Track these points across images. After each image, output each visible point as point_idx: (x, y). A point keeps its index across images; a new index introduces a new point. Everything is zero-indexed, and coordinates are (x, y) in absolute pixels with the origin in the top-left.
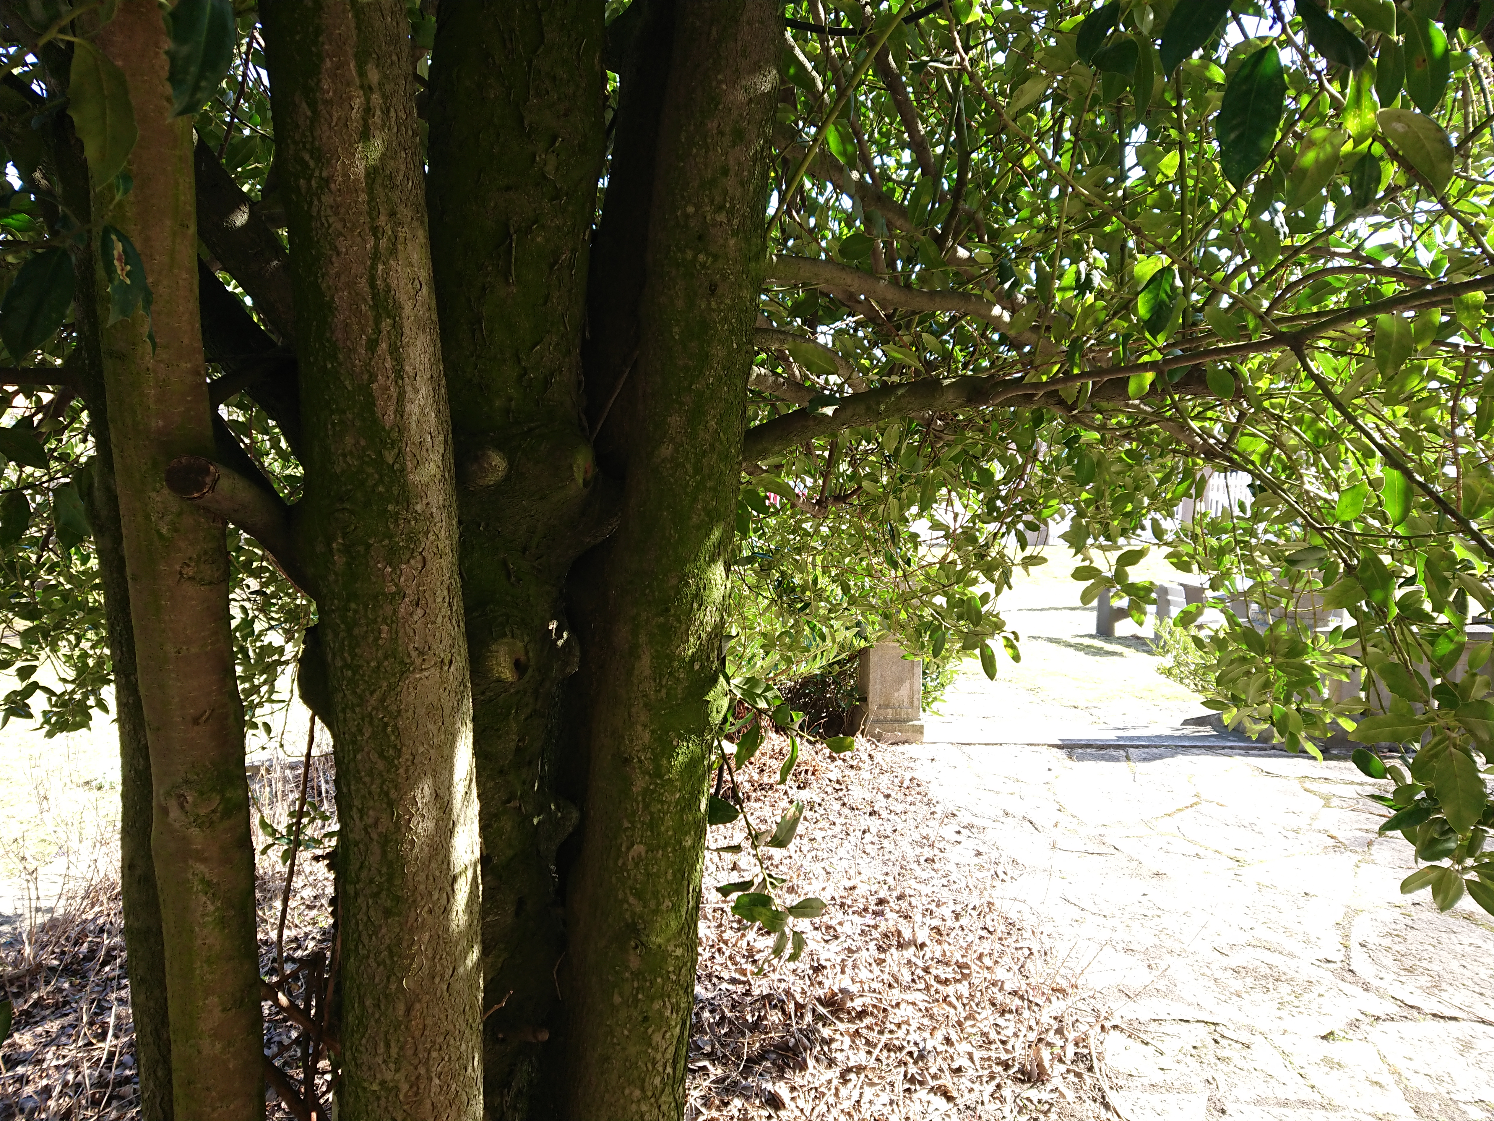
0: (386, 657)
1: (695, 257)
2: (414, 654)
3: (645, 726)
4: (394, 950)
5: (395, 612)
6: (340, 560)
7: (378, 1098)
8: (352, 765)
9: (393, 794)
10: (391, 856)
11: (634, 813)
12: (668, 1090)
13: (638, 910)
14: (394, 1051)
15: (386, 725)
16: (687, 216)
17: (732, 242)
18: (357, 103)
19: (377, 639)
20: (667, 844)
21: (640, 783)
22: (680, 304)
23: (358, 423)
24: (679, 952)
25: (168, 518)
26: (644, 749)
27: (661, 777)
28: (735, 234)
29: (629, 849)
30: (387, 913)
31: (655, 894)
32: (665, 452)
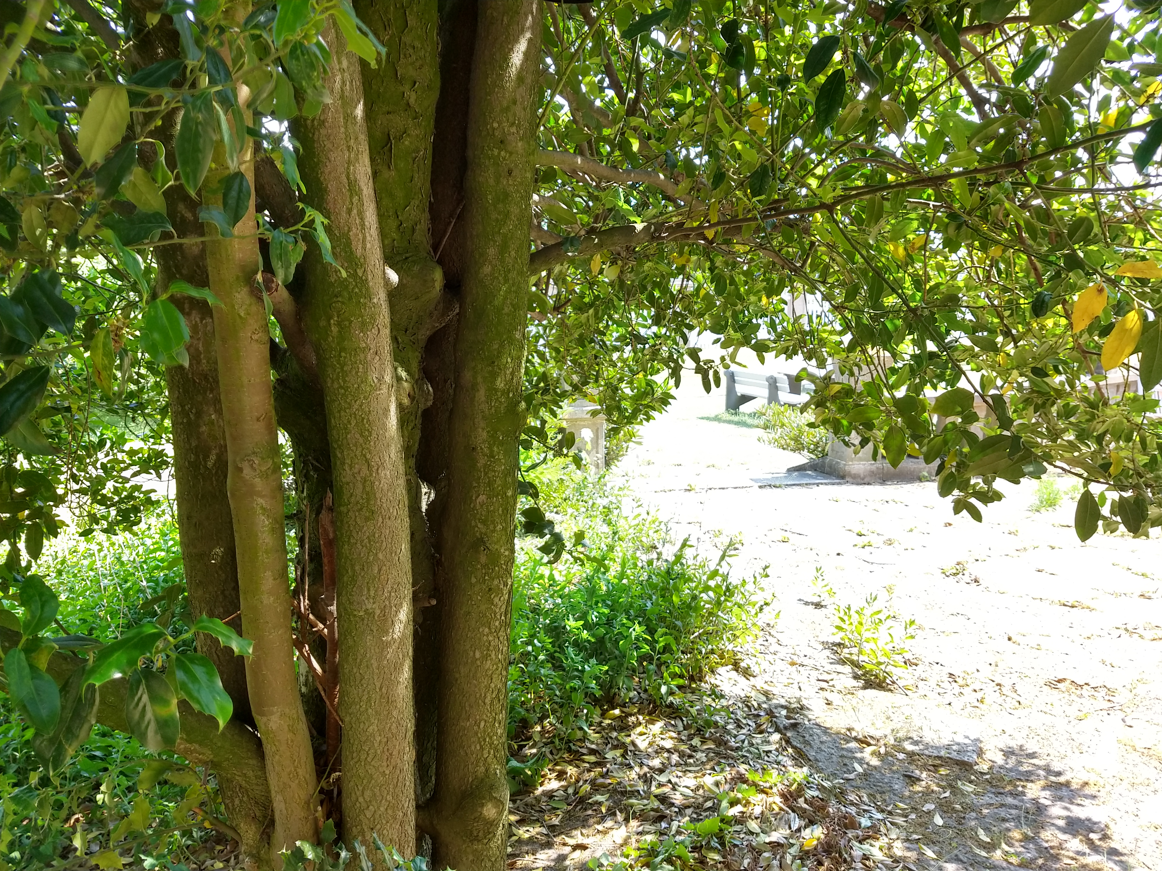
0: (362, 382)
1: (499, 153)
2: (375, 380)
3: (483, 429)
4: (371, 539)
5: (365, 358)
6: (335, 329)
7: (363, 620)
8: (345, 441)
9: (368, 456)
10: (368, 489)
11: (479, 478)
13: (483, 531)
14: (372, 593)
15: (363, 419)
16: (494, 129)
17: (520, 144)
18: (338, 78)
19: (357, 372)
20: (498, 494)
21: (482, 462)
22: (491, 181)
23: (343, 254)
24: (507, 553)
25: (244, 307)
26: (484, 442)
27: (494, 457)
28: (521, 139)
29: (477, 497)
30: (367, 519)
31: (493, 522)
32: (487, 269)
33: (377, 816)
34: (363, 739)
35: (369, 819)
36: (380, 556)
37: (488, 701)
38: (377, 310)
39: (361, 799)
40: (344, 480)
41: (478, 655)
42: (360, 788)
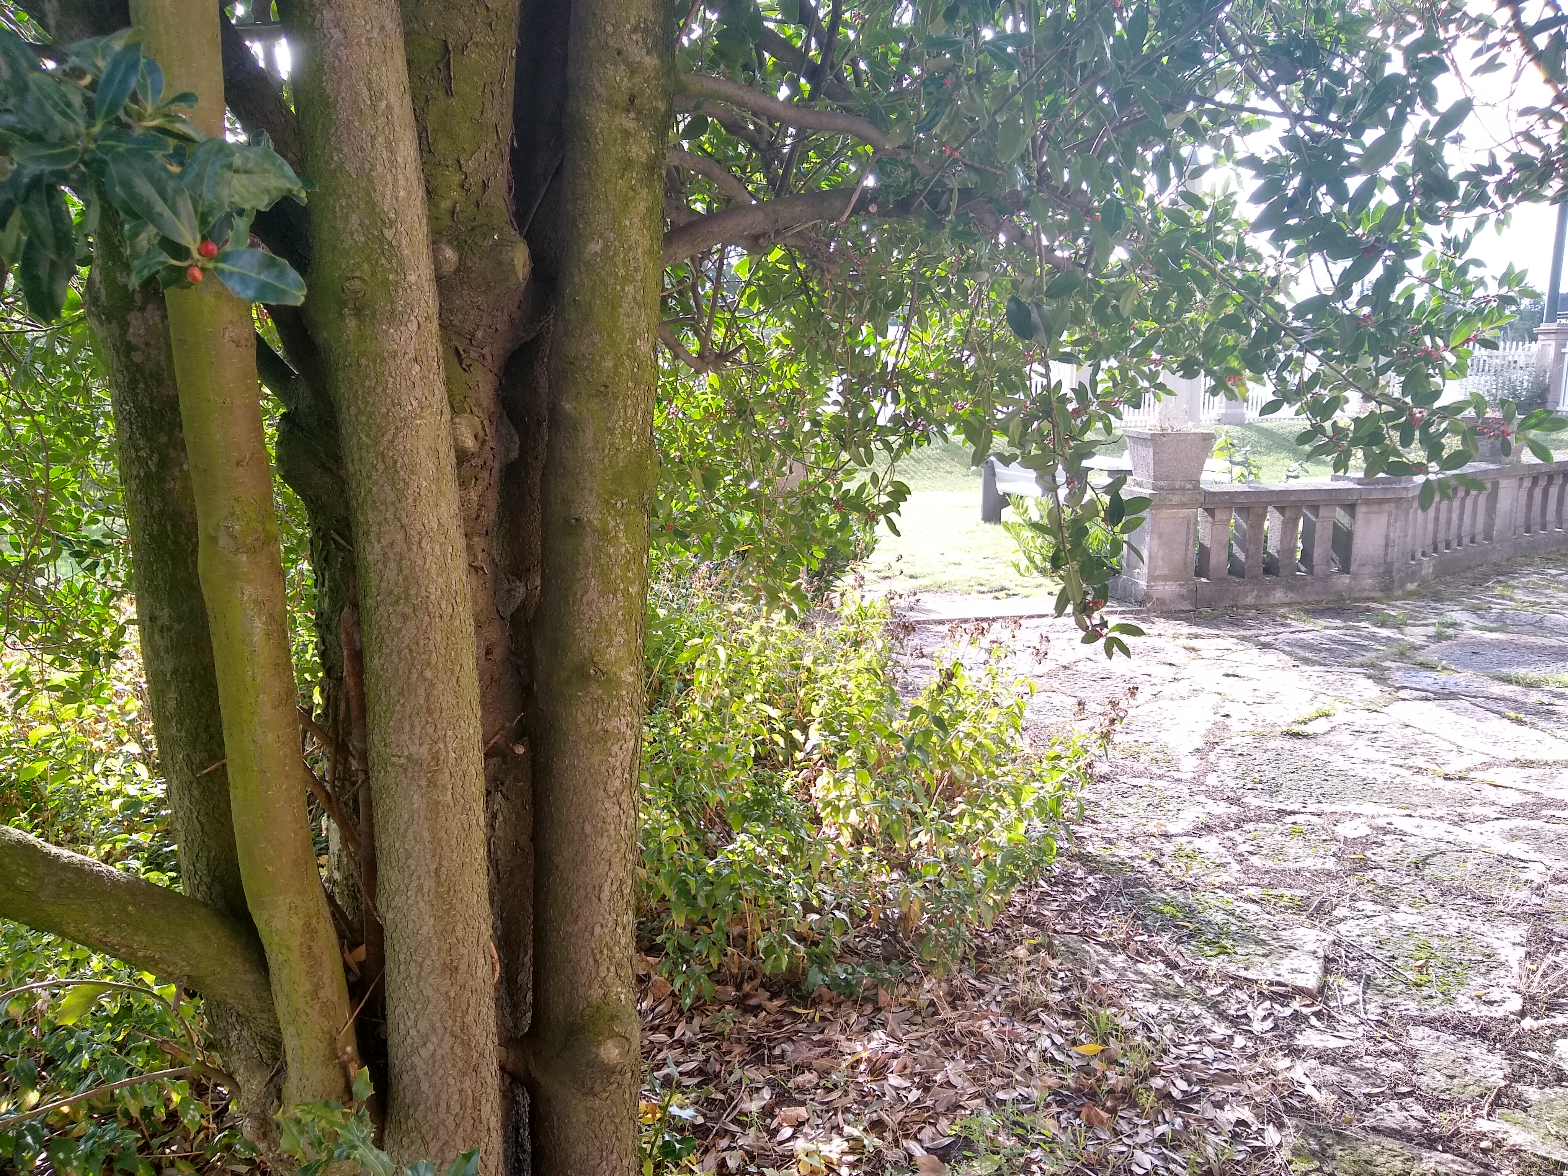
0: (394, 405)
1: (614, 72)
2: (415, 403)
3: (592, 491)
4: (414, 647)
5: (398, 367)
6: (350, 323)
7: (406, 770)
8: (369, 498)
9: (405, 521)
10: (406, 572)
11: (587, 565)
12: (626, 792)
13: (594, 645)
14: (418, 730)
15: (396, 462)
16: (607, 36)
17: (647, 59)
19: (384, 390)
20: (616, 590)
21: (590, 541)
22: (603, 113)
23: (362, 205)
24: (630, 679)
26: (593, 510)
27: (607, 533)
28: (648, 50)
29: (583, 595)
30: (405, 618)
31: (608, 631)
32: (595, 247)
33: (438, 1058)
34: (413, 945)
35: (426, 1063)
36: (428, 674)
37: (606, 895)
38: (416, 294)
39: (413, 1032)
40: (370, 558)
41: (588, 828)
42: (412, 1016)
